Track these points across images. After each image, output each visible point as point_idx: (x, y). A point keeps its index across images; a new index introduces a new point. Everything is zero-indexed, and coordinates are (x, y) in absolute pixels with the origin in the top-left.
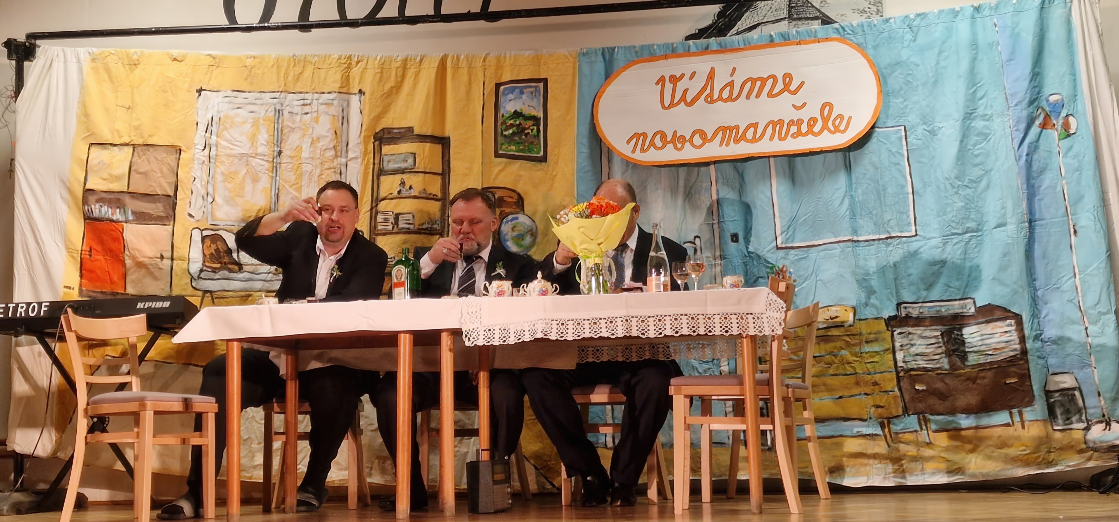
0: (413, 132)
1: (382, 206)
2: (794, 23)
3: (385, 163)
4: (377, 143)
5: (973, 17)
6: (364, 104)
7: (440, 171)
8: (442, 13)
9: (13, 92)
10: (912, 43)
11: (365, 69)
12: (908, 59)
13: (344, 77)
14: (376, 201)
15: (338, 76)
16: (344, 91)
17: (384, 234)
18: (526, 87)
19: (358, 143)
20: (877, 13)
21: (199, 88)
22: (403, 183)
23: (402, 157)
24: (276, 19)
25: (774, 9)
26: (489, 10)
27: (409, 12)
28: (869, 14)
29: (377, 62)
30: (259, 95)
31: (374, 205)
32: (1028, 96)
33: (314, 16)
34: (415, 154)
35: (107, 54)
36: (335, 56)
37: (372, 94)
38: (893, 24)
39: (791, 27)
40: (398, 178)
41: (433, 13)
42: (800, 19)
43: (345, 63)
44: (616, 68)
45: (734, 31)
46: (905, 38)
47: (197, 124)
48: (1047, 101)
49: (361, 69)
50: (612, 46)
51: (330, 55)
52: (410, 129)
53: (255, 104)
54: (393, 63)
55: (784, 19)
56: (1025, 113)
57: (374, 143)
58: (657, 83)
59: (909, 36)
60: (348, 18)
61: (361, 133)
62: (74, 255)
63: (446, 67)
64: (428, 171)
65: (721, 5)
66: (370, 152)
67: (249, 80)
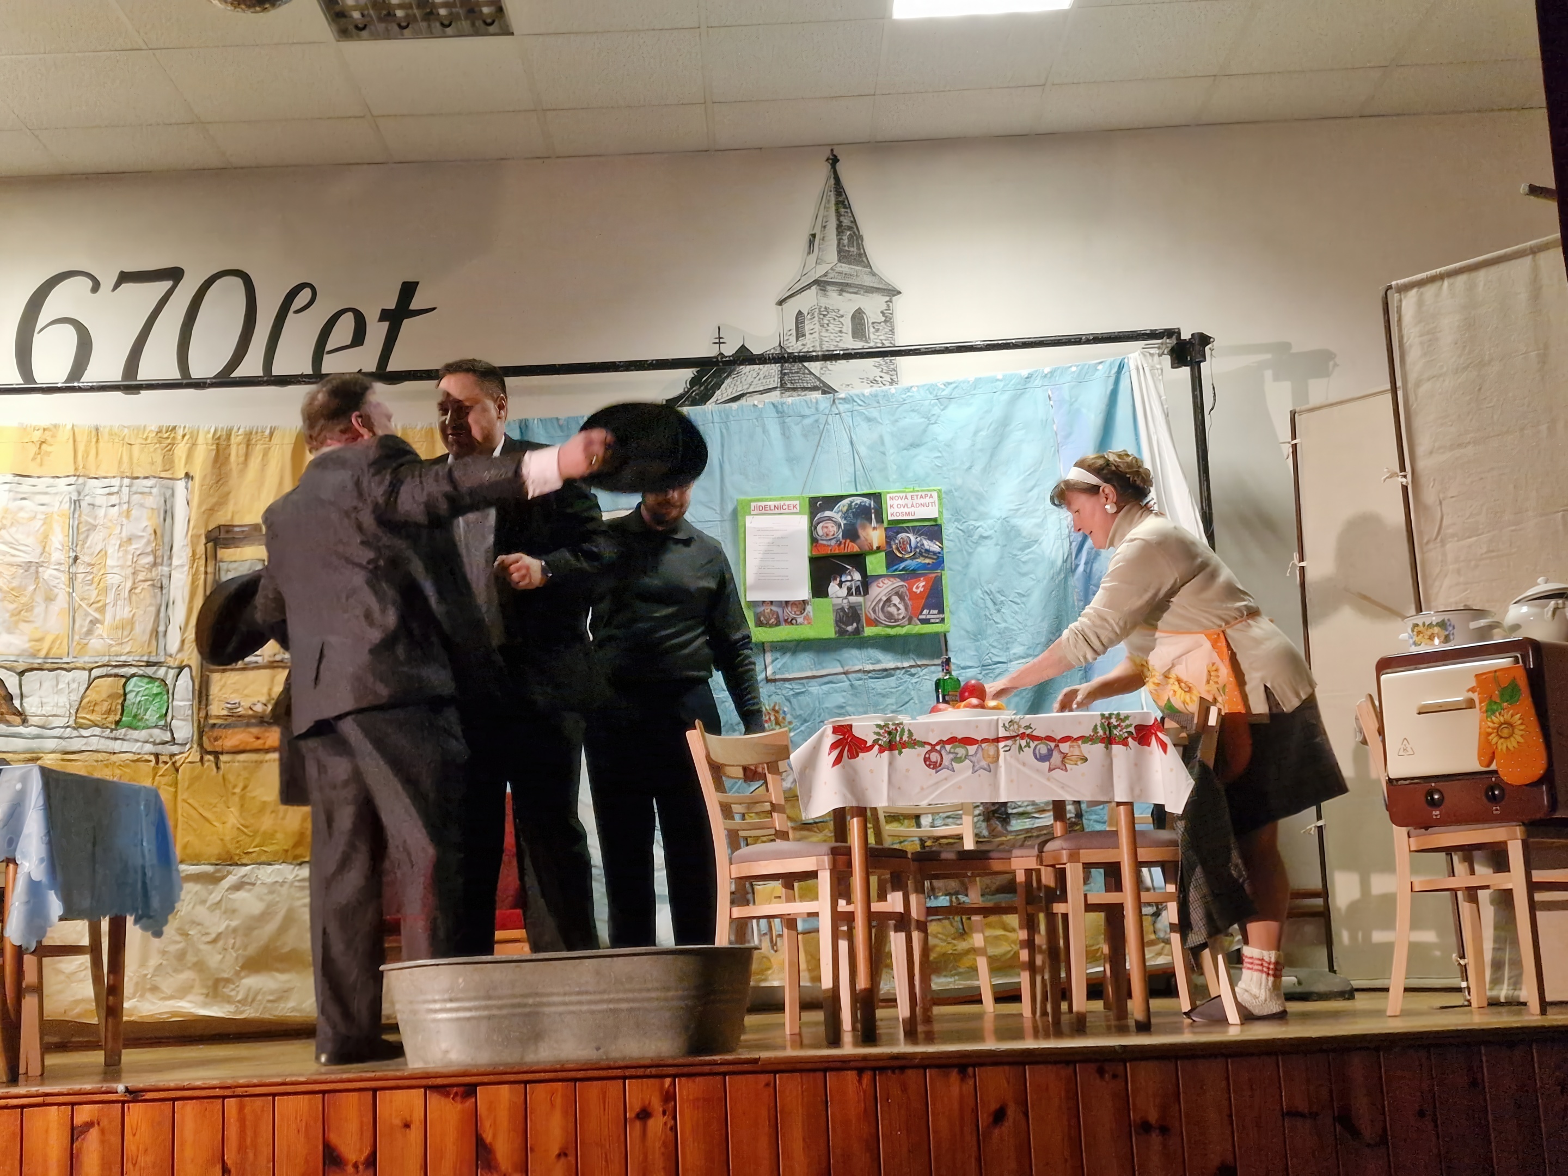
2: (788, 393)
3: (222, 573)
4: (210, 545)
6: (193, 492)
8: (271, 374)
11: (194, 444)
13: (165, 457)
15: (157, 456)
16: (166, 475)
19: (184, 546)
20: (892, 384)
23: (247, 565)
25: (762, 375)
26: (387, 371)
27: (279, 368)
29: (210, 436)
30: (52, 480)
33: (143, 374)
36: (152, 429)
37: (204, 478)
38: (916, 394)
39: (784, 400)
41: (261, 375)
42: (794, 389)
43: (168, 438)
49: (188, 445)
53: (46, 493)
55: (774, 388)
57: (206, 545)
60: (193, 377)
61: (187, 531)
65: (694, 371)
66: (201, 558)
67: (38, 460)
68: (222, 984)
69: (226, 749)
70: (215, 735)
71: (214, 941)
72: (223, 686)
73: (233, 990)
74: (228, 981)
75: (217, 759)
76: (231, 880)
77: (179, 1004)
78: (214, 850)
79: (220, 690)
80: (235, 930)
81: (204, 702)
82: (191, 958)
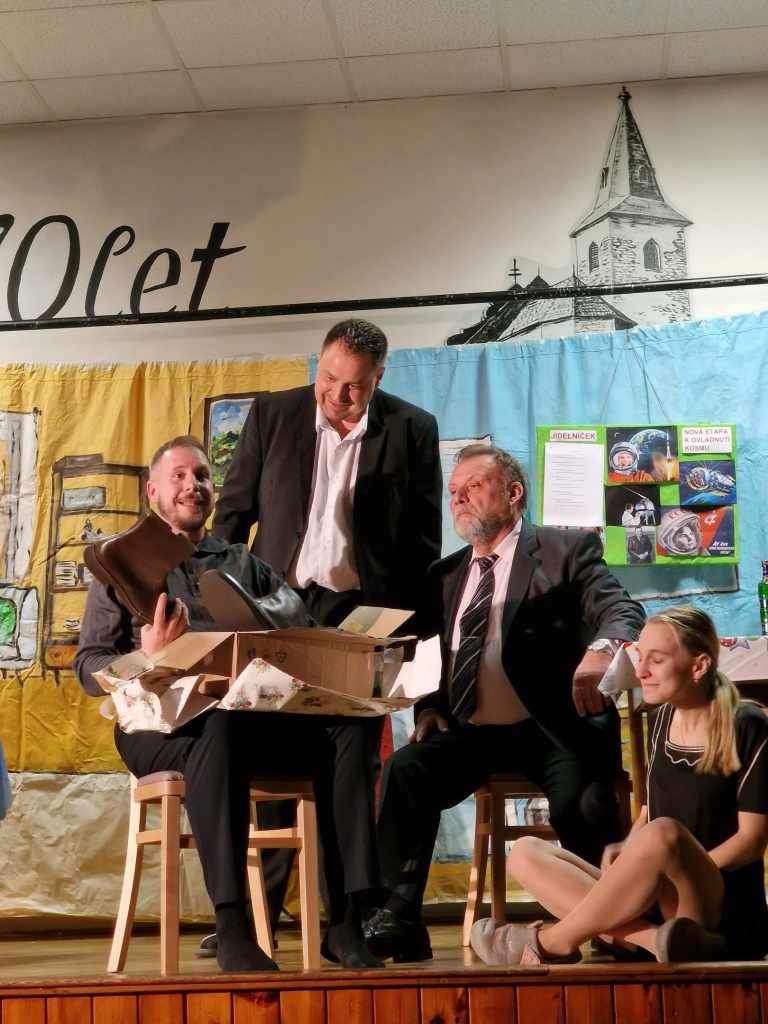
0: (102, 460)
1: (61, 554)
2: (582, 323)
3: (66, 500)
4: (57, 475)
6: (41, 426)
7: (137, 510)
8: (141, 312)
11: (42, 381)
13: (15, 392)
14: (54, 548)
15: (8, 391)
16: (16, 409)
17: (65, 591)
18: (244, 404)
19: (32, 476)
20: (683, 311)
22: (89, 526)
23: (87, 492)
25: (556, 305)
26: (200, 308)
27: (100, 310)
28: (673, 313)
29: (57, 373)
31: (52, 553)
34: (104, 488)
37: (51, 413)
39: (578, 329)
40: (82, 519)
41: (129, 312)
42: (588, 318)
43: (16, 375)
45: (507, 332)
49: (36, 382)
52: (98, 457)
54: (78, 375)
55: (569, 317)
57: (53, 475)
60: (23, 318)
61: (36, 463)
63: (143, 381)
64: (121, 510)
65: (489, 304)
66: (48, 487)
68: (64, 883)
69: (66, 664)
70: (56, 651)
71: (55, 845)
72: (64, 606)
73: (74, 889)
74: (69, 881)
75: (57, 673)
76: (71, 787)
77: (24, 902)
78: (55, 760)
79: (61, 609)
80: (74, 835)
81: (48, 621)
82: (35, 860)
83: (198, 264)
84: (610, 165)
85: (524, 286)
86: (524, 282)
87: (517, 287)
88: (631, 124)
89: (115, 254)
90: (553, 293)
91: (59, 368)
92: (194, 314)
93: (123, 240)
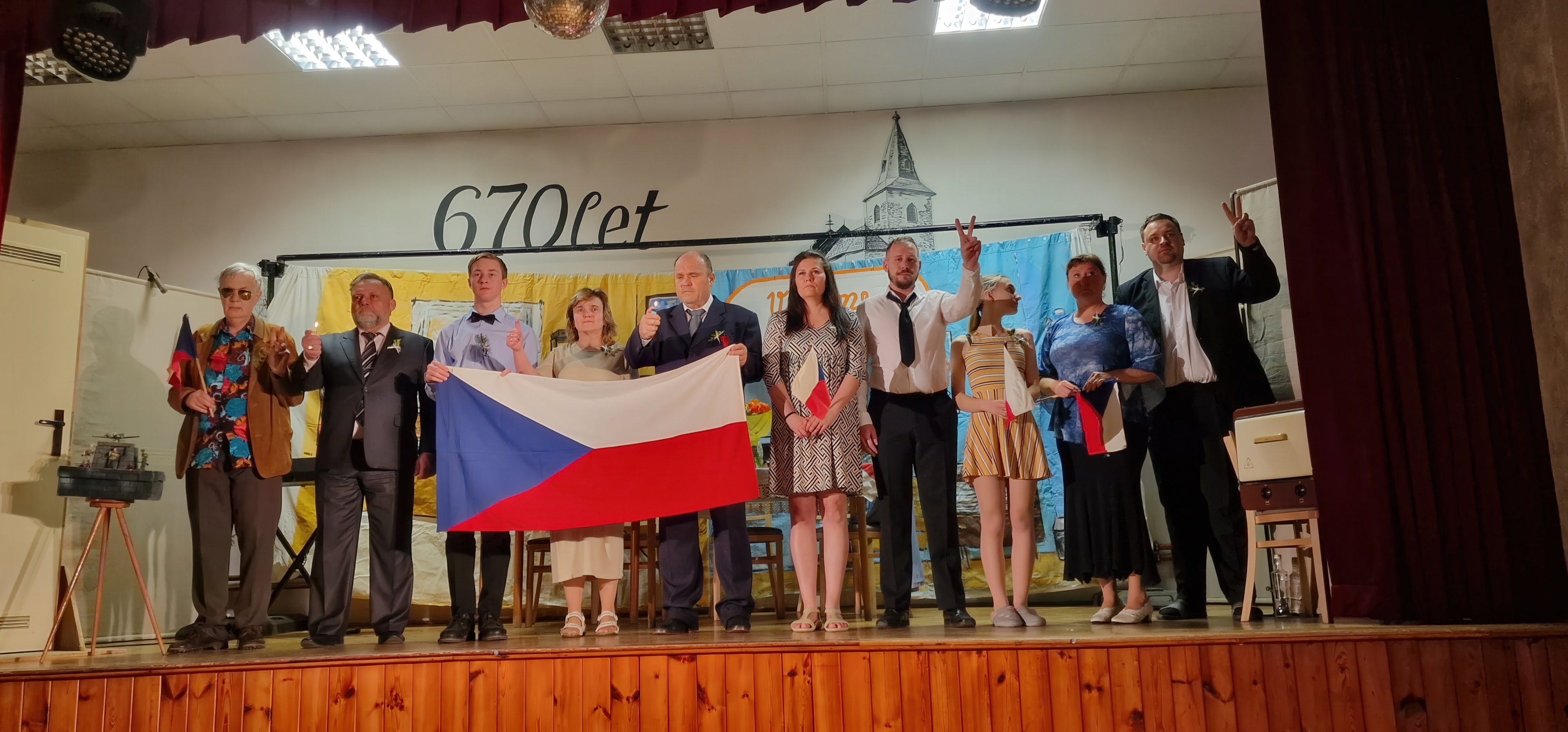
2: (870, 253)
4: (554, 341)
5: (999, 252)
6: (544, 311)
8: (605, 243)
9: (265, 301)
10: (955, 270)
11: (545, 284)
12: (952, 282)
13: (528, 291)
15: (524, 290)
16: (528, 301)
18: (669, 300)
20: (930, 247)
21: (414, 298)
24: (475, 246)
26: (641, 241)
28: (924, 248)
29: (554, 278)
30: (461, 303)
32: (1039, 310)
33: (505, 245)
35: (341, 272)
36: (521, 275)
37: (550, 303)
38: (941, 256)
39: (867, 257)
41: (598, 243)
42: (873, 250)
43: (529, 280)
44: (737, 286)
46: (950, 267)
47: (412, 326)
48: (1054, 314)
50: (734, 269)
51: (517, 274)
53: (458, 311)
54: (566, 280)
55: (862, 249)
56: (1037, 324)
57: (551, 341)
58: (768, 298)
59: (953, 265)
62: (312, 428)
63: (607, 284)
65: (815, 240)
66: (548, 348)
67: (454, 292)
83: (641, 214)
84: (887, 159)
85: (835, 230)
86: (835, 228)
87: (831, 231)
88: (900, 135)
89: (590, 208)
90: (853, 234)
91: (555, 276)
92: (638, 244)
93: (595, 198)
